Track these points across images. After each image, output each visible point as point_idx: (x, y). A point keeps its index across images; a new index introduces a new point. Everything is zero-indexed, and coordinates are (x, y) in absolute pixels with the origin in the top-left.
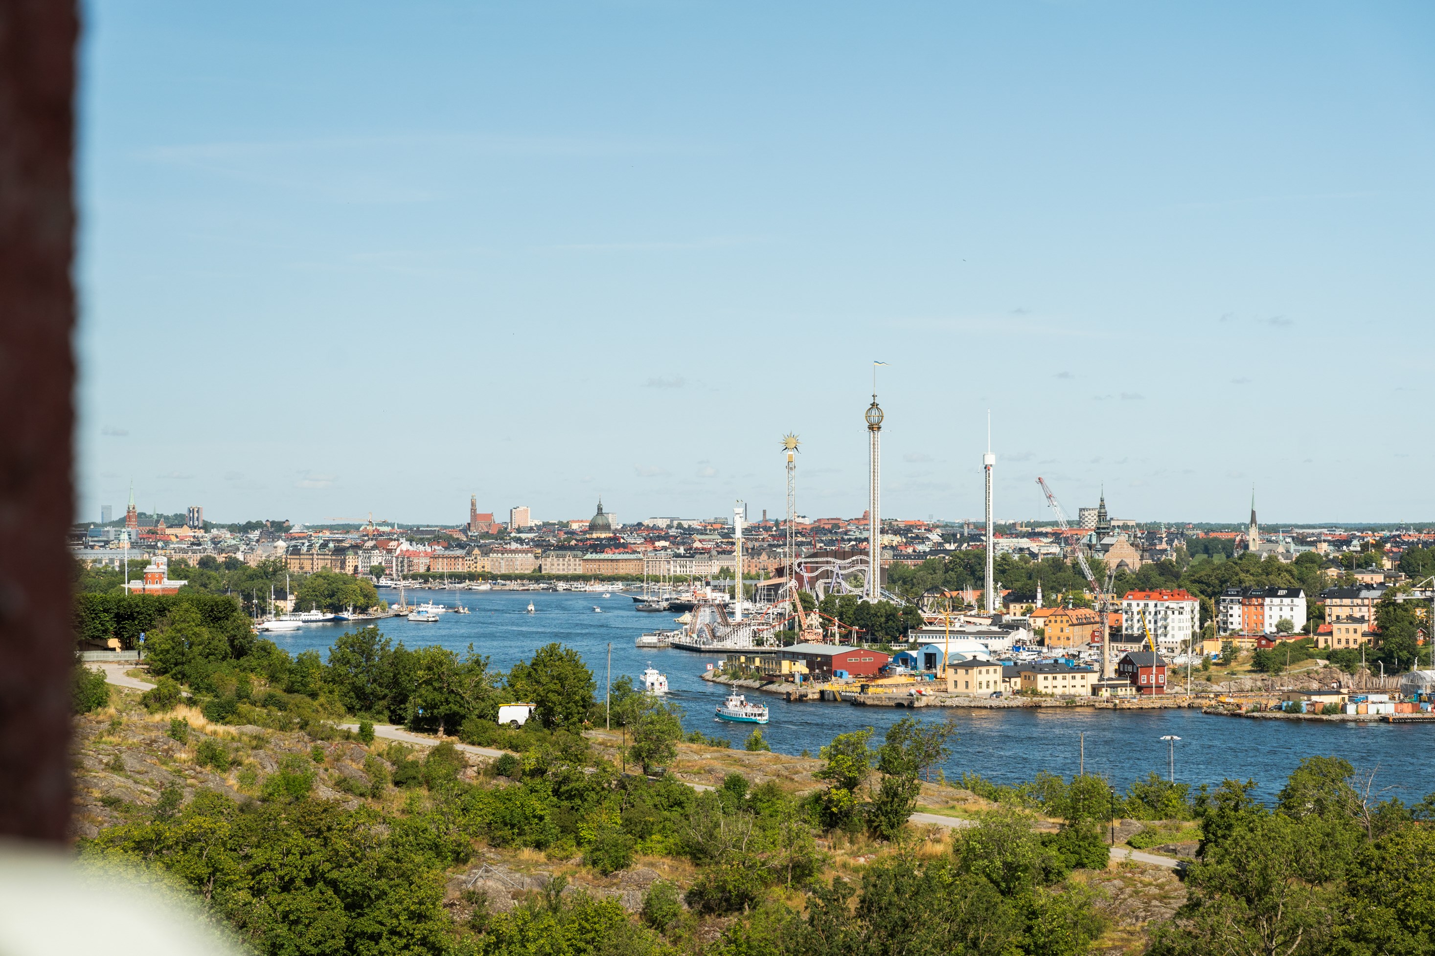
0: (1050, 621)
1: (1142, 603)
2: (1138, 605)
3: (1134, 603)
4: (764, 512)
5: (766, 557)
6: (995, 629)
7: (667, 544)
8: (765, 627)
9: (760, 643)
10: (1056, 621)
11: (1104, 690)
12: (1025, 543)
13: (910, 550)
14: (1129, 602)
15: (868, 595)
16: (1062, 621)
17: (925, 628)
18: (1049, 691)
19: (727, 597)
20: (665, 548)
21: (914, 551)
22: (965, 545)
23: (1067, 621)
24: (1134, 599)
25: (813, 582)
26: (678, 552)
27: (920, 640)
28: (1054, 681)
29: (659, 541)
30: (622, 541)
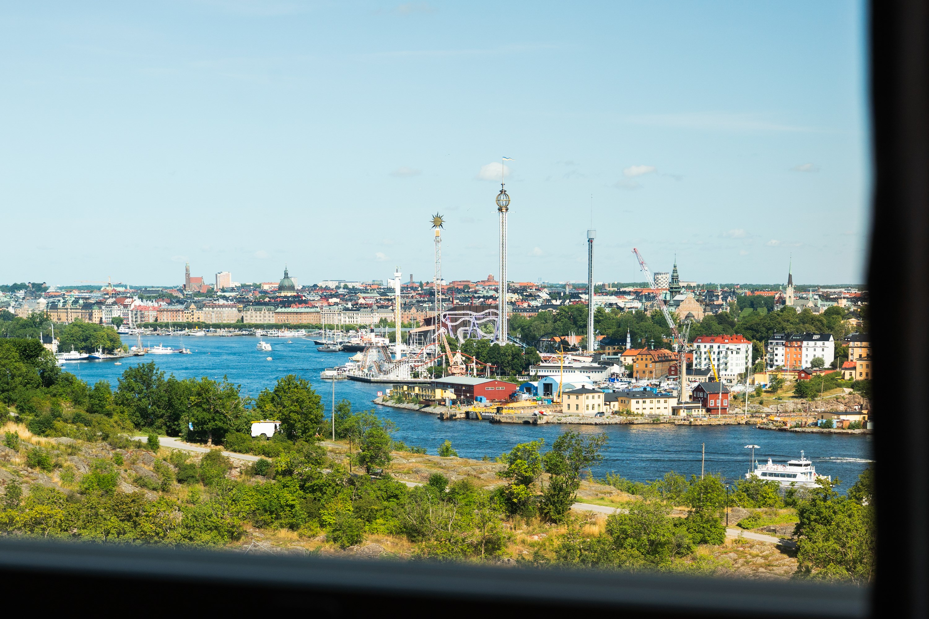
0: (638, 359)
1: (708, 345)
2: (705, 346)
3: (702, 345)
4: (411, 276)
5: (415, 311)
6: (596, 365)
7: (338, 300)
8: (420, 364)
9: (416, 375)
10: (642, 359)
11: (681, 411)
12: (613, 299)
13: (525, 305)
14: (698, 344)
15: (497, 339)
16: (646, 359)
17: (542, 364)
18: (640, 412)
19: (387, 341)
20: (336, 304)
21: (529, 306)
22: (568, 301)
23: (651, 359)
24: (702, 342)
25: (455, 329)
26: (347, 306)
27: (539, 374)
28: (644, 404)
29: (332, 298)
30: (304, 298)
